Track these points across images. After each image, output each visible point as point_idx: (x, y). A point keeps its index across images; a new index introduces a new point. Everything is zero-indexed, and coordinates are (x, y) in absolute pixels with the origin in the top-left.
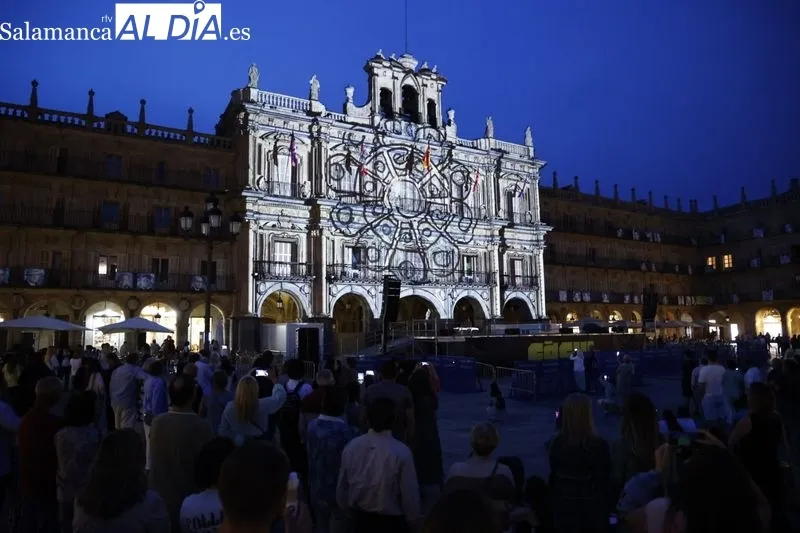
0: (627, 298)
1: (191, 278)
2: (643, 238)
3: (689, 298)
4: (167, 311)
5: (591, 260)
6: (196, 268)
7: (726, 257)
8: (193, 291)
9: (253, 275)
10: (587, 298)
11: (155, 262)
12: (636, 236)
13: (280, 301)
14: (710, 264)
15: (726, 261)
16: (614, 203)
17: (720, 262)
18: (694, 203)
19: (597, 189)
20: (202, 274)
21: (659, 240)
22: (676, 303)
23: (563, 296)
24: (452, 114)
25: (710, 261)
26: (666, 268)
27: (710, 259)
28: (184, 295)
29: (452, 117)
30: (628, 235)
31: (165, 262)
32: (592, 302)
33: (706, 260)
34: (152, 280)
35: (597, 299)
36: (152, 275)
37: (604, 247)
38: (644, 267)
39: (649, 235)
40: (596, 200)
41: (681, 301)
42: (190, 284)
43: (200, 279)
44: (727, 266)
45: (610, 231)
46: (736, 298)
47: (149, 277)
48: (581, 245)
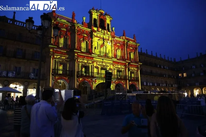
0: (161, 84)
1: (29, 74)
2: (164, 68)
3: (175, 85)
4: (20, 86)
5: (151, 74)
6: (31, 71)
7: (184, 74)
8: (30, 79)
9: (51, 74)
10: (151, 84)
11: (16, 68)
12: (162, 67)
13: (61, 83)
14: (180, 76)
15: (184, 75)
16: (156, 58)
17: (183, 75)
18: (175, 59)
19: (152, 53)
20: (34, 72)
21: (168, 68)
22: (173, 86)
23: (145, 84)
24: (114, 28)
25: (180, 75)
26: (169, 76)
27: (180, 74)
28: (26, 80)
29: (114, 29)
30: (160, 67)
31: (20, 68)
32: (152, 86)
33: (179, 75)
34: (14, 74)
35: (153, 85)
36: (14, 72)
37: (155, 70)
38: (165, 76)
39: (165, 67)
40: (152, 56)
41: (174, 86)
42: (29, 76)
43: (33, 75)
44: (185, 76)
45: (156, 66)
46: (188, 85)
47: (13, 73)
48: (148, 69)
